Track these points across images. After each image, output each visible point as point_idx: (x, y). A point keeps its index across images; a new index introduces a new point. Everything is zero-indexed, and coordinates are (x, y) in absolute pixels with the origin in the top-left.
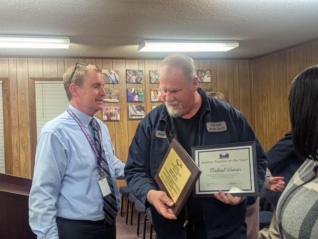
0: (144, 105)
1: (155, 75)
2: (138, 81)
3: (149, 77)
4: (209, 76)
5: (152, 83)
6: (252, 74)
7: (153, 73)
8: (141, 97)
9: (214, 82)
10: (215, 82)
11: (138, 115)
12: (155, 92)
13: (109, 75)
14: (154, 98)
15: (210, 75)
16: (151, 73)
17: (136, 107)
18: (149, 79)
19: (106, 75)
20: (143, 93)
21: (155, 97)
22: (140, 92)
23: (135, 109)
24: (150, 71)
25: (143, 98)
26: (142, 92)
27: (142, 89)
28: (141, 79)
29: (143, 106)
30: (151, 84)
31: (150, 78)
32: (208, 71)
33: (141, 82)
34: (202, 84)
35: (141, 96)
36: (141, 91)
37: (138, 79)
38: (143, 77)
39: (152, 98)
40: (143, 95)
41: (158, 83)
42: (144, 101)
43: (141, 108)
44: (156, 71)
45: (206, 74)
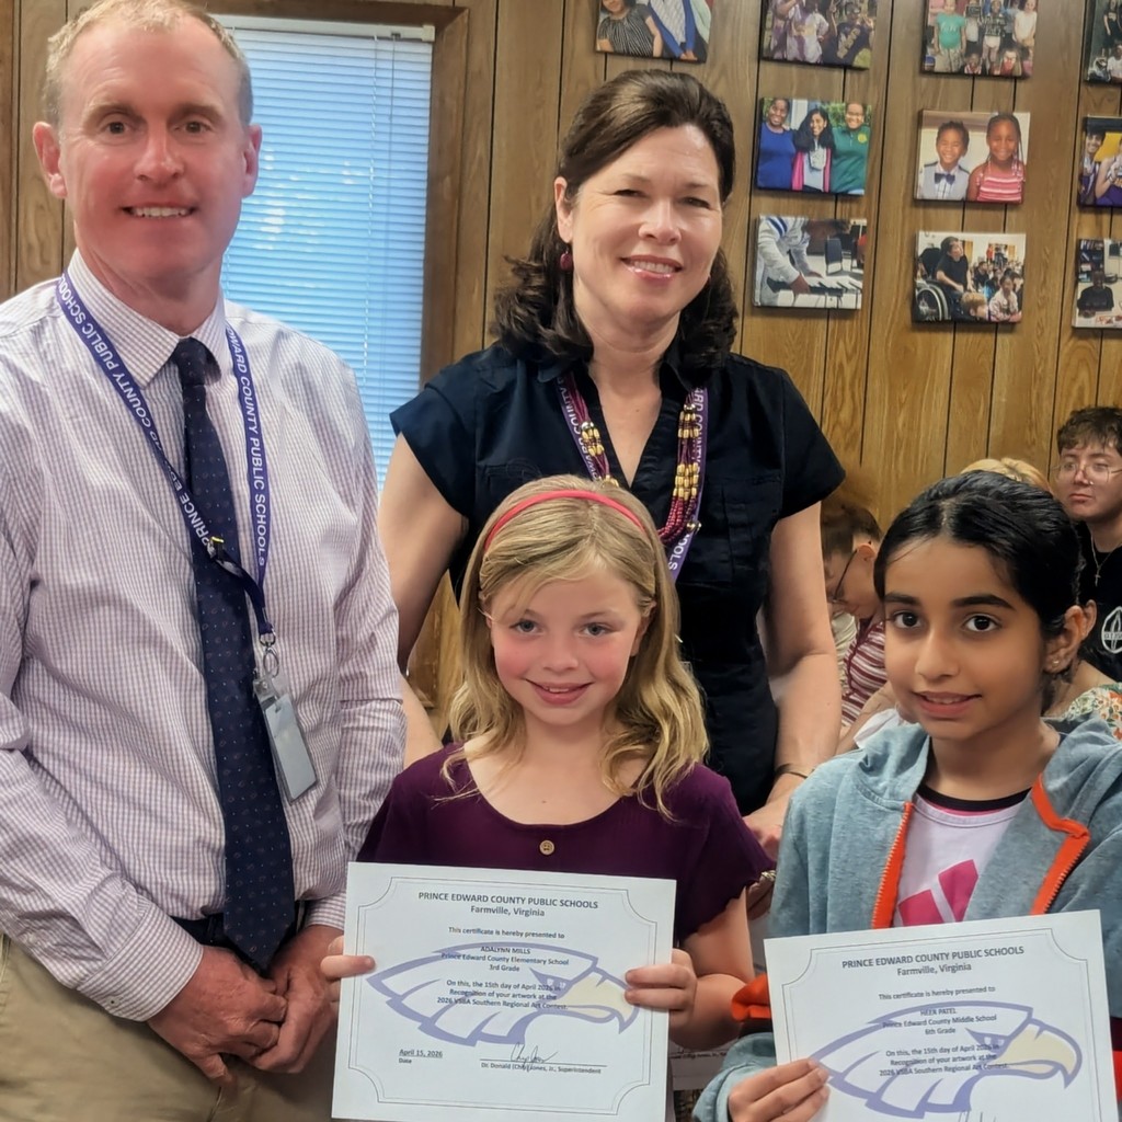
0: (862, 222)
1: (961, 19)
2: (841, 54)
3: (916, 27)
5: (931, 73)
7: (950, 1)
8: (845, 165)
11: (812, 281)
12: (951, 136)
14: (938, 177)
17: (805, 228)
18: (916, 40)
20: (862, 138)
21: (940, 169)
22: (848, 131)
23: (800, 240)
25: (863, 173)
26: (858, 130)
27: (856, 107)
28: (862, 42)
29: (856, 228)
30: (925, 80)
31: (926, 35)
33: (858, 61)
35: (849, 154)
36: (854, 125)
37: (843, 38)
38: (872, 25)
39: (925, 178)
40: (865, 150)
41: (974, 76)
42: (861, 192)
43: (839, 235)
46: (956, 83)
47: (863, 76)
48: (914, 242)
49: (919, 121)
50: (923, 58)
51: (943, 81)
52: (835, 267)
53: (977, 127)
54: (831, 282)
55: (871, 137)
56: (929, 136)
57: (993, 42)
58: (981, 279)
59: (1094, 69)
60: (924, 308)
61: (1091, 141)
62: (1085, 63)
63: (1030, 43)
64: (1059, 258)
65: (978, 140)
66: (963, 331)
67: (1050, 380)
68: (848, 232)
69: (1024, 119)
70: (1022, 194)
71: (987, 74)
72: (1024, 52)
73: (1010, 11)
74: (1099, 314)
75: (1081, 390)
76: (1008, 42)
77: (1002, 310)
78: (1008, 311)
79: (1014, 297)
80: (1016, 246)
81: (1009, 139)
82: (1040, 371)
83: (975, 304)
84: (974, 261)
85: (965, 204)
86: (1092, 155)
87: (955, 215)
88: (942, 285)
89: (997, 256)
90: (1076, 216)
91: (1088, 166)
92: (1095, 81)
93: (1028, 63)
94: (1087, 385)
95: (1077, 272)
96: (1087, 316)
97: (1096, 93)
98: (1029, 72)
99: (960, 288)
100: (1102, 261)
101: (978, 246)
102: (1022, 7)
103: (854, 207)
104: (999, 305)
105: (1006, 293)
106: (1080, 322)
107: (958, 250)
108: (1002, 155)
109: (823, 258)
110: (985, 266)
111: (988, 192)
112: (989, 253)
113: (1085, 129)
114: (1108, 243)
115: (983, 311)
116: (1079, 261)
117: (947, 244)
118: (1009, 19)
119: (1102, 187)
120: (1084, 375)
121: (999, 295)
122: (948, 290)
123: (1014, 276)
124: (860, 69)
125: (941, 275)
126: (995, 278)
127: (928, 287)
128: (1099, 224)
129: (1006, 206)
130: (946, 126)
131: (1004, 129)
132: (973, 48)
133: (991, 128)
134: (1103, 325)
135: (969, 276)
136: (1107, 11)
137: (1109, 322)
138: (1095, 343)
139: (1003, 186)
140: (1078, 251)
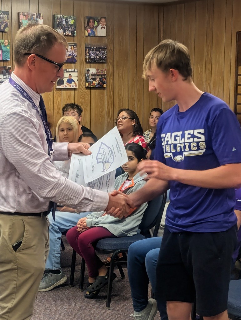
0: (10, 67)
1: (27, 20)
2: (2, 29)
3: (17, 23)
4: (104, 28)
6: (162, 28)
7: (24, 17)
8: (5, 54)
9: (110, 37)
10: (112, 37)
15: (106, 25)
16: (21, 16)
18: (17, 26)
20: (8, 48)
22: (5, 46)
24: (19, 14)
25: (9, 56)
28: (6, 26)
29: (9, 68)
31: (20, 25)
32: (103, 20)
33: (6, 30)
34: (94, 38)
35: (6, 51)
36: (6, 45)
37: (2, 25)
38: (8, 22)
40: (9, 50)
42: (9, 60)
43: (5, 70)
44: (29, 14)
45: (100, 24)
47: (6, 33)
52: (5, 77)
55: (10, 47)
67: (52, 101)
68: (7, 69)
73: (37, 19)
74: (61, 85)
75: (59, 102)
82: (50, 98)
94: (60, 100)
96: (59, 86)
102: (40, 18)
103: (7, 63)
106: (58, 87)
109: (2, 75)
118: (37, 21)
120: (59, 99)
124: (6, 32)
134: (63, 88)
136: (57, 19)
137: (64, 87)
138: (61, 92)
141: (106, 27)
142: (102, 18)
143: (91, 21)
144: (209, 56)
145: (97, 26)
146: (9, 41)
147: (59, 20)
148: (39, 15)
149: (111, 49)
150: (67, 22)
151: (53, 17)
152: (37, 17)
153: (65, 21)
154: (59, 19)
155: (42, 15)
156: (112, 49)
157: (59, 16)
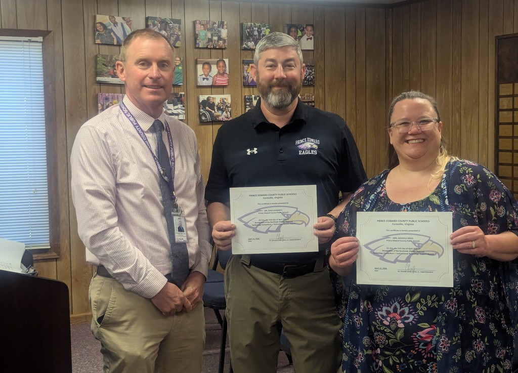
0: (183, 93)
1: (206, 32)
2: (172, 42)
3: (192, 34)
4: (311, 39)
5: (199, 48)
6: (391, 37)
7: (202, 26)
8: (176, 76)
9: (320, 50)
10: (322, 51)
11: (170, 112)
12: (206, 66)
13: (111, 27)
14: (204, 79)
15: (313, 35)
16: (198, 26)
18: (192, 38)
19: (105, 27)
20: (180, 68)
21: (205, 77)
24: (194, 23)
25: (182, 78)
26: (179, 66)
27: (178, 59)
28: (178, 39)
29: (181, 95)
30: (196, 50)
31: (196, 37)
33: (177, 45)
35: (177, 73)
36: (178, 64)
37: (172, 38)
38: (180, 34)
39: (200, 79)
40: (182, 71)
41: (211, 49)
42: (182, 84)
43: (176, 97)
44: (208, 22)
45: (305, 33)
46: (206, 50)
47: (178, 49)
48: (198, 98)
49: (196, 63)
50: (196, 43)
51: (202, 50)
52: (176, 107)
53: (213, 64)
54: (175, 112)
55: (183, 68)
56: (200, 67)
57: (215, 38)
58: (219, 109)
59: (244, 46)
60: (203, 118)
61: (246, 67)
62: (242, 44)
63: (226, 38)
64: (240, 102)
65: (214, 67)
66: (215, 124)
68: (179, 96)
69: (227, 61)
70: (228, 83)
71: (215, 48)
72: (224, 41)
73: (219, 29)
76: (220, 38)
77: (226, 118)
78: (227, 118)
79: (229, 113)
80: (228, 98)
81: (223, 67)
83: (218, 116)
84: (216, 103)
85: (211, 87)
86: (247, 70)
87: (209, 90)
88: (208, 111)
89: (223, 102)
90: (243, 89)
91: (246, 74)
92: (245, 49)
93: (226, 44)
95: (245, 105)
97: (245, 53)
98: (227, 47)
99: (213, 111)
100: (252, 102)
101: (217, 99)
102: (223, 28)
103: (179, 88)
104: (225, 116)
105: (227, 112)
107: (212, 100)
108: (221, 72)
109: (172, 105)
110: (220, 105)
111: (219, 83)
112: (220, 100)
113: (243, 63)
114: (253, 96)
115: (220, 118)
116: (245, 102)
117: (208, 99)
118: (219, 32)
119: (250, 80)
121: (224, 113)
122: (210, 112)
123: (228, 107)
124: (177, 47)
125: (207, 108)
126: (223, 108)
127: (204, 112)
128: (250, 91)
129: (223, 87)
130: (204, 64)
131: (221, 64)
132: (210, 40)
133: (217, 63)
135: (216, 108)
136: (247, 28)
139: (222, 81)
140: (245, 99)
141: (313, 37)
142: (307, 25)
143: (293, 29)
144: (457, 72)
145: (301, 37)
146: (182, 58)
147: (248, 30)
148: (222, 23)
149: (320, 67)
150: (260, 32)
151: (242, 25)
152: (219, 26)
153: (258, 31)
154: (249, 28)
155: (225, 23)
156: (322, 66)
157: (249, 24)
